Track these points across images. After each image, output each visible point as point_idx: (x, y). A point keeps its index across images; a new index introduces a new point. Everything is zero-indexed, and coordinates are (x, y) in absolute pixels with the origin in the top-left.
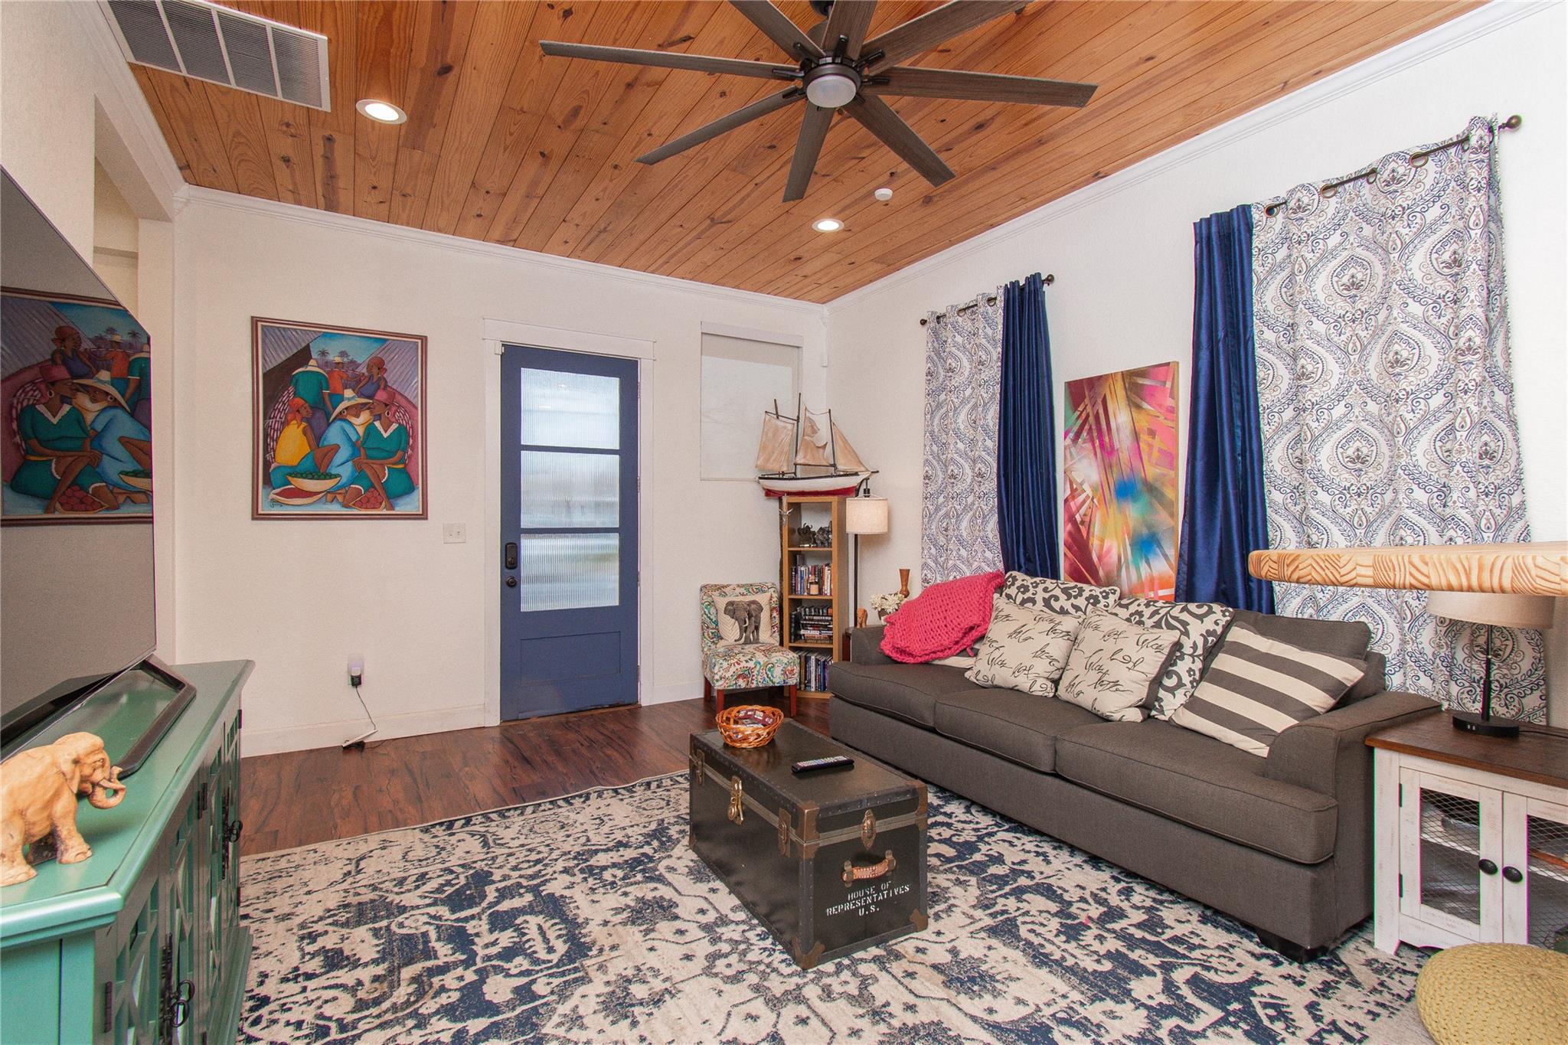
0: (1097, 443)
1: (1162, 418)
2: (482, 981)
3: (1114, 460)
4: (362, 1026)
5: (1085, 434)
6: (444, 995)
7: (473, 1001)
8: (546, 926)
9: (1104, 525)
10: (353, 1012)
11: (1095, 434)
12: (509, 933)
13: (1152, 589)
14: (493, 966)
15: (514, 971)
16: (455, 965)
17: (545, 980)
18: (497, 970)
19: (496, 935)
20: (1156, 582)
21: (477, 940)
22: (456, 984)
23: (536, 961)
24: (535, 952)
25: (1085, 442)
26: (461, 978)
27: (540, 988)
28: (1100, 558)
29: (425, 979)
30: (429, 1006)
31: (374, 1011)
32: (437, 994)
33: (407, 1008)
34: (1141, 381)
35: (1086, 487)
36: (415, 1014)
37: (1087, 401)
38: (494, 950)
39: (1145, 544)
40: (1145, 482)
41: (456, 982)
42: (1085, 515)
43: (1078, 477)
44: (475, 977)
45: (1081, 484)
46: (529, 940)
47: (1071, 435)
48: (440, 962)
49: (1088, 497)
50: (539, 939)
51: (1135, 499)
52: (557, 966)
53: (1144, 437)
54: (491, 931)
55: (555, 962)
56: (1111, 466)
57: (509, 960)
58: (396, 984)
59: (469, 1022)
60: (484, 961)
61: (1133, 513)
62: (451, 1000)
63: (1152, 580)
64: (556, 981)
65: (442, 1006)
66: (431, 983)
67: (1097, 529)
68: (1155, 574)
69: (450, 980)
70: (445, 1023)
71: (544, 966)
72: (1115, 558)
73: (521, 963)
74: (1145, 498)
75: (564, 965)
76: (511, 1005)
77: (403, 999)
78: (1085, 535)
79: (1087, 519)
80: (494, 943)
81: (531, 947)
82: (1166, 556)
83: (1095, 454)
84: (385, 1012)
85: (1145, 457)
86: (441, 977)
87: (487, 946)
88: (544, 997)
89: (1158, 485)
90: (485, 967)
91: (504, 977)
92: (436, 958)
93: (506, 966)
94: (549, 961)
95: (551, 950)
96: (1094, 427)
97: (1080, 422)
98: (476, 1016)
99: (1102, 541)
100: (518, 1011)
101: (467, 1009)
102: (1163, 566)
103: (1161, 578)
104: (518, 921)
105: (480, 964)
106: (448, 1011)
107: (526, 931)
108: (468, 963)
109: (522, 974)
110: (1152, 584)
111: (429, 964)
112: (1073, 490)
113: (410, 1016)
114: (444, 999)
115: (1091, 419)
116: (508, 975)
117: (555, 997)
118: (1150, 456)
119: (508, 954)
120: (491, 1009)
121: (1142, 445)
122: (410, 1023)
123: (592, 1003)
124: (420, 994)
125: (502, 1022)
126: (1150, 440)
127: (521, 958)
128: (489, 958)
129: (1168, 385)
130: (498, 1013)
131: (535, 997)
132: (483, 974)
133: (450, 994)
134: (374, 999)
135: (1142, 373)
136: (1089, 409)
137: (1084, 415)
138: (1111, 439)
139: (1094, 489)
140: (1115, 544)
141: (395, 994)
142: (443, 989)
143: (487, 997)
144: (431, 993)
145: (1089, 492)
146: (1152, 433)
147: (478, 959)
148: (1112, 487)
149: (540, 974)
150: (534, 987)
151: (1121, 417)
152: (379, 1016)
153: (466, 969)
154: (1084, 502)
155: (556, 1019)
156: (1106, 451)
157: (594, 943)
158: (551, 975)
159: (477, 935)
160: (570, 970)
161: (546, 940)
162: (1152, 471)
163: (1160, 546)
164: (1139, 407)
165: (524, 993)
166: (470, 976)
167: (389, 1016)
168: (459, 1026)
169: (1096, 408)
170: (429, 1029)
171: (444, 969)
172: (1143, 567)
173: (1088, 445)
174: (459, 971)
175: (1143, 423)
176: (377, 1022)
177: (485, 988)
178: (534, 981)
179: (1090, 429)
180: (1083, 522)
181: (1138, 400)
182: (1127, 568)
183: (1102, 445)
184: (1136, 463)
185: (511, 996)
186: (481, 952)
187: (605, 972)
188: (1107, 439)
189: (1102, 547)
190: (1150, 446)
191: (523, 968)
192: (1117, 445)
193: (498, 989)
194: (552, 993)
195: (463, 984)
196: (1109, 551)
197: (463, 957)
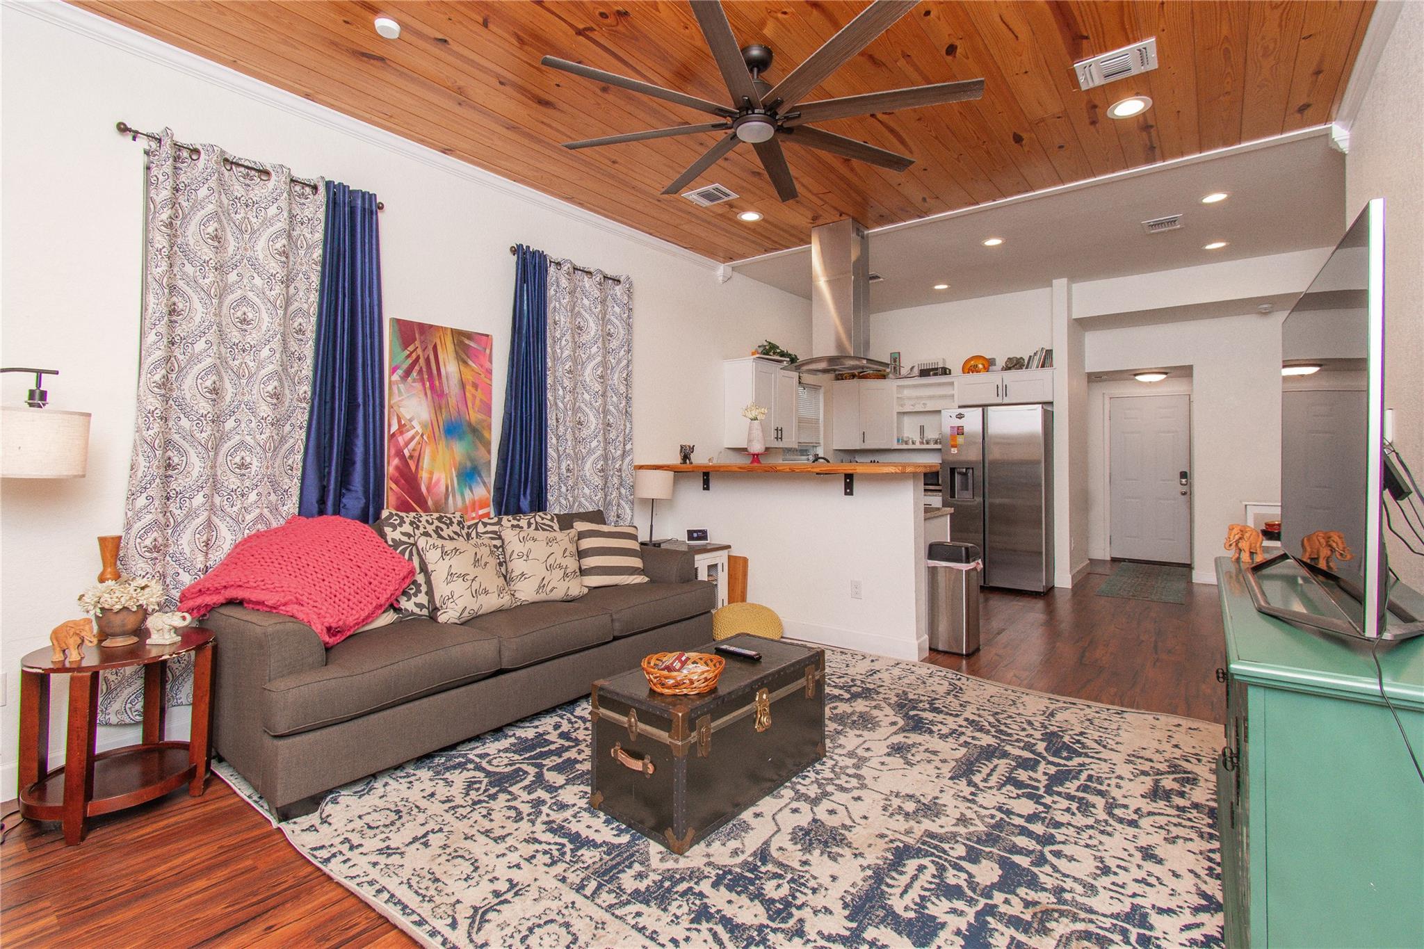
0: (428, 384)
1: (483, 376)
2: (993, 886)
3: (444, 402)
4: (1108, 923)
5: (414, 374)
6: (1029, 898)
7: (1012, 878)
8: (898, 891)
9: (433, 459)
10: (1112, 941)
11: (426, 377)
12: (931, 910)
13: (474, 510)
14: (974, 891)
15: (964, 876)
16: (1001, 917)
17: (951, 853)
18: (973, 885)
19: (942, 918)
20: (477, 504)
21: (964, 927)
22: (1014, 900)
23: (942, 869)
24: (934, 876)
25: (414, 381)
26: (1007, 901)
27: (960, 851)
28: (428, 489)
29: (1035, 925)
30: (1046, 899)
31: (1092, 928)
32: (1035, 903)
33: (1065, 911)
34: (467, 342)
35: (415, 423)
36: (1061, 901)
37: (417, 343)
38: (960, 905)
39: (469, 474)
40: (470, 425)
41: (1013, 902)
42: (414, 450)
43: (406, 413)
44: (995, 893)
45: (410, 420)
46: (926, 890)
47: (400, 372)
48: (1012, 931)
49: (417, 433)
50: (917, 885)
51: (461, 438)
52: (932, 854)
53: (469, 388)
54: (943, 925)
55: (931, 858)
56: (440, 408)
57: (958, 887)
58: (1064, 940)
59: (1026, 866)
60: (977, 901)
61: (459, 449)
62: (1027, 890)
63: (474, 503)
64: (946, 846)
65: (1036, 891)
66: (1033, 917)
67: (426, 462)
68: (476, 498)
69: (1016, 908)
70: (1043, 878)
71: (940, 861)
72: (443, 489)
73: (952, 877)
74: (469, 437)
75: (927, 851)
76: (990, 856)
77: (1064, 920)
78: (413, 468)
79: (416, 454)
80: (954, 911)
81: (931, 883)
82: (484, 483)
83: (426, 394)
84: (1084, 920)
85: (470, 405)
86: (1022, 916)
87: (961, 913)
88: (964, 844)
89: (479, 427)
90: (981, 895)
91: (974, 877)
92: (1013, 938)
93: (964, 884)
94: (933, 862)
95: (921, 868)
96: (424, 370)
97: (409, 361)
98: (1018, 866)
99: (431, 473)
100: (987, 849)
101: (1021, 875)
102: (483, 491)
103: (480, 501)
104: (912, 915)
105: (982, 902)
106: (1034, 883)
107: (918, 900)
108: (990, 910)
109: (961, 869)
110: (475, 505)
111: (1021, 937)
112: (401, 426)
113: (1065, 902)
114: (1032, 895)
115: (422, 361)
116: (970, 875)
117: (958, 838)
118: (473, 405)
119: (953, 892)
120: (1004, 863)
121: (467, 394)
122: (1067, 896)
123: (943, 820)
124: (1047, 913)
125: (1005, 850)
126: (473, 391)
127: (948, 881)
128: (971, 902)
129: (488, 351)
130: (1001, 857)
131: (970, 849)
132: (987, 893)
133: (1025, 896)
134: (1089, 940)
135: (469, 335)
136: (419, 351)
137: (414, 356)
138: (441, 383)
139: (424, 426)
140: (443, 476)
141: (1068, 930)
142: (1027, 904)
143: (1000, 872)
144: (1038, 908)
145: (418, 428)
146: (475, 386)
147: (980, 906)
148: (441, 427)
149: (949, 858)
150: (964, 854)
151: (450, 367)
152: (1091, 921)
153: (996, 906)
154: (413, 438)
155: (972, 829)
156: (436, 393)
157: (888, 850)
158: (945, 852)
159: (958, 933)
160: (929, 846)
161: (914, 878)
162: (474, 416)
163: (480, 476)
164: (465, 362)
165: (973, 856)
166: (998, 897)
167: (1083, 915)
168: (1035, 869)
169: (427, 352)
170: (1056, 883)
171: (1015, 922)
172: (467, 493)
173: (418, 385)
174: (1003, 909)
175: (469, 376)
176: (1093, 917)
177: (996, 879)
178: (960, 858)
179: (421, 369)
180: (411, 457)
181: (465, 357)
182: (454, 496)
183: (432, 387)
184: (463, 408)
185: (984, 861)
186: (971, 913)
187: (911, 828)
188: (437, 383)
189: (431, 479)
190: (474, 397)
191: (955, 872)
192: (446, 390)
193: (987, 872)
194: (957, 842)
195: (1009, 896)
196: (438, 481)
197: (989, 919)
